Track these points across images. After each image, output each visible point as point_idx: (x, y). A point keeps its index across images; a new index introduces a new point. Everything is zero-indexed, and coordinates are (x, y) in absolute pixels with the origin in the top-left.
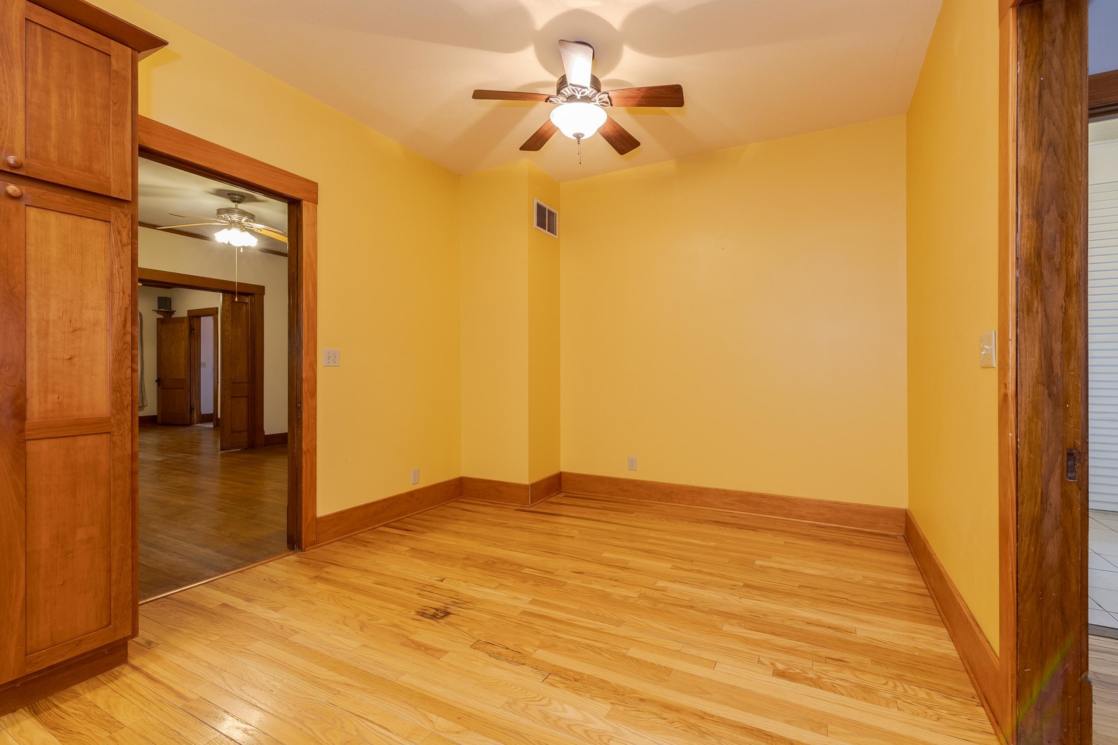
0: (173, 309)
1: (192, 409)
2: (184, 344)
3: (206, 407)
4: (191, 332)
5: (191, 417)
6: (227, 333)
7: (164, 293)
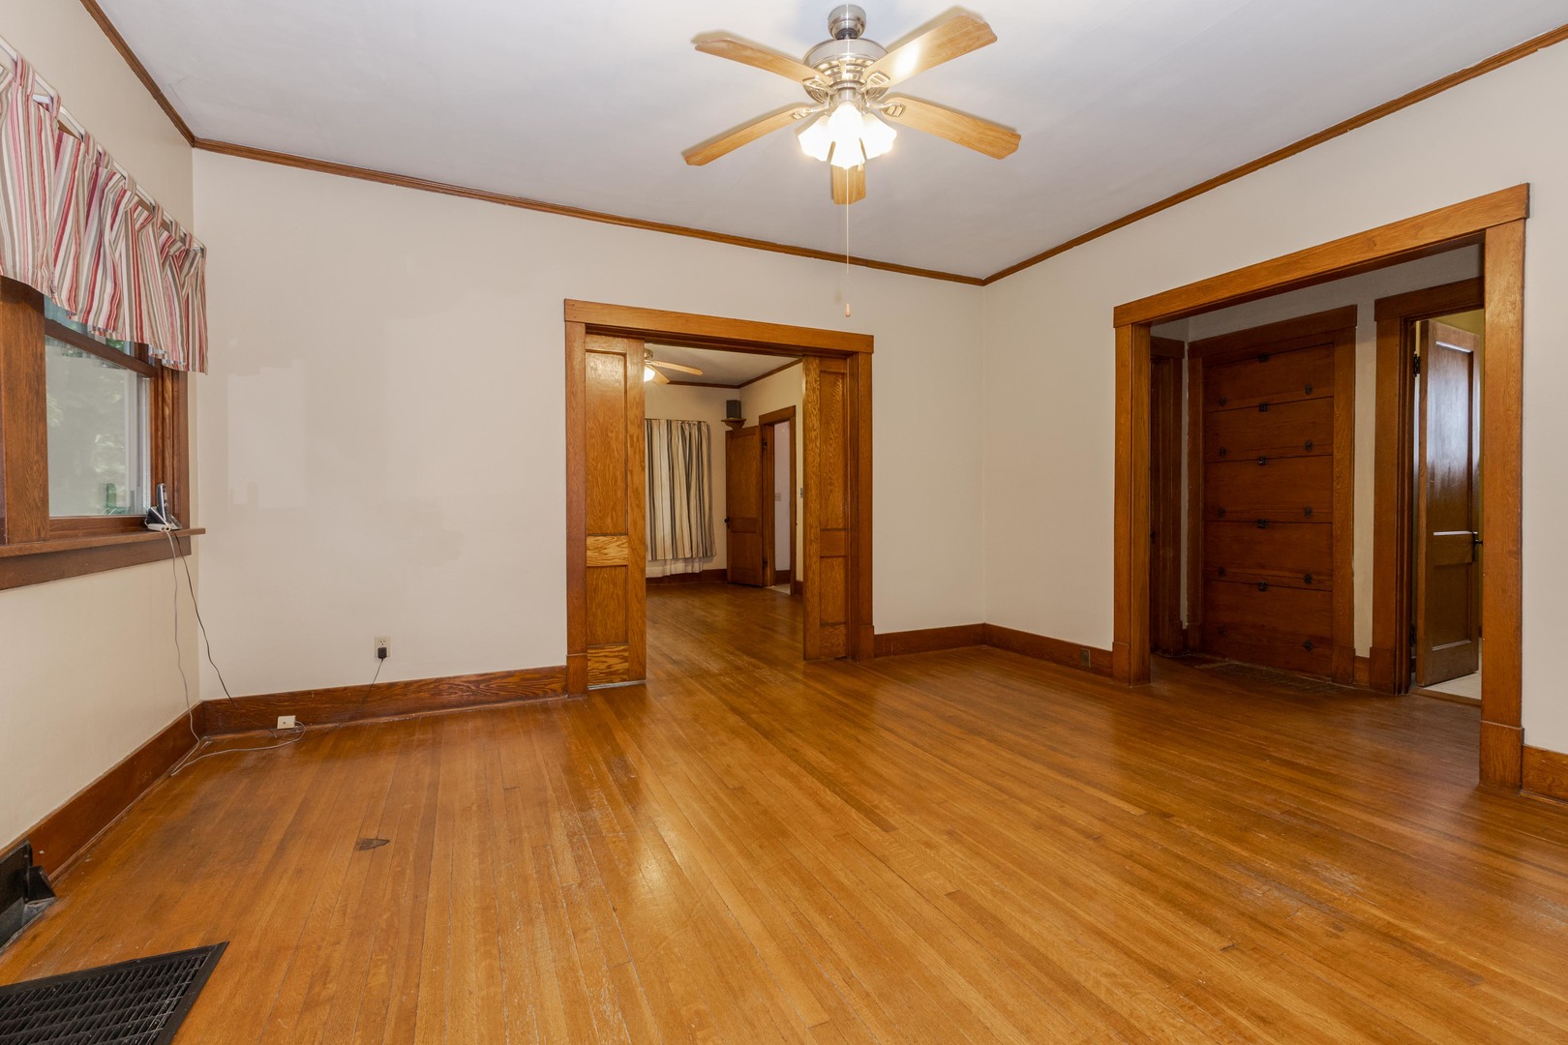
0: (743, 417)
1: (765, 563)
2: (755, 465)
3: (782, 563)
4: (763, 449)
5: (764, 574)
6: (813, 434)
7: (733, 394)
